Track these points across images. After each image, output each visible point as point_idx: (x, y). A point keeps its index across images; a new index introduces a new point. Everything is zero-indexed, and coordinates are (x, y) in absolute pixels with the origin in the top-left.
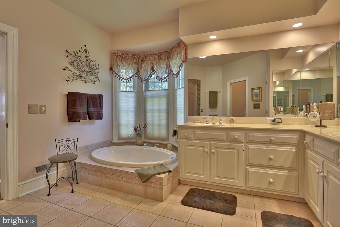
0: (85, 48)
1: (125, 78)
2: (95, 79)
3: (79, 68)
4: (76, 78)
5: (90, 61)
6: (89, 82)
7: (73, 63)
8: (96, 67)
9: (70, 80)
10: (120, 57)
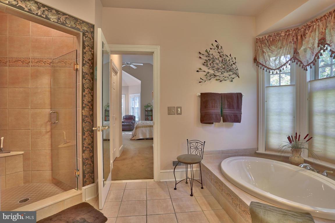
0: (216, 44)
1: (274, 68)
2: (233, 76)
3: (213, 67)
4: (209, 78)
5: (224, 57)
6: (226, 80)
7: (206, 63)
8: (233, 61)
9: (202, 81)
10: (266, 41)
